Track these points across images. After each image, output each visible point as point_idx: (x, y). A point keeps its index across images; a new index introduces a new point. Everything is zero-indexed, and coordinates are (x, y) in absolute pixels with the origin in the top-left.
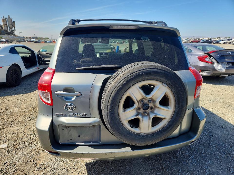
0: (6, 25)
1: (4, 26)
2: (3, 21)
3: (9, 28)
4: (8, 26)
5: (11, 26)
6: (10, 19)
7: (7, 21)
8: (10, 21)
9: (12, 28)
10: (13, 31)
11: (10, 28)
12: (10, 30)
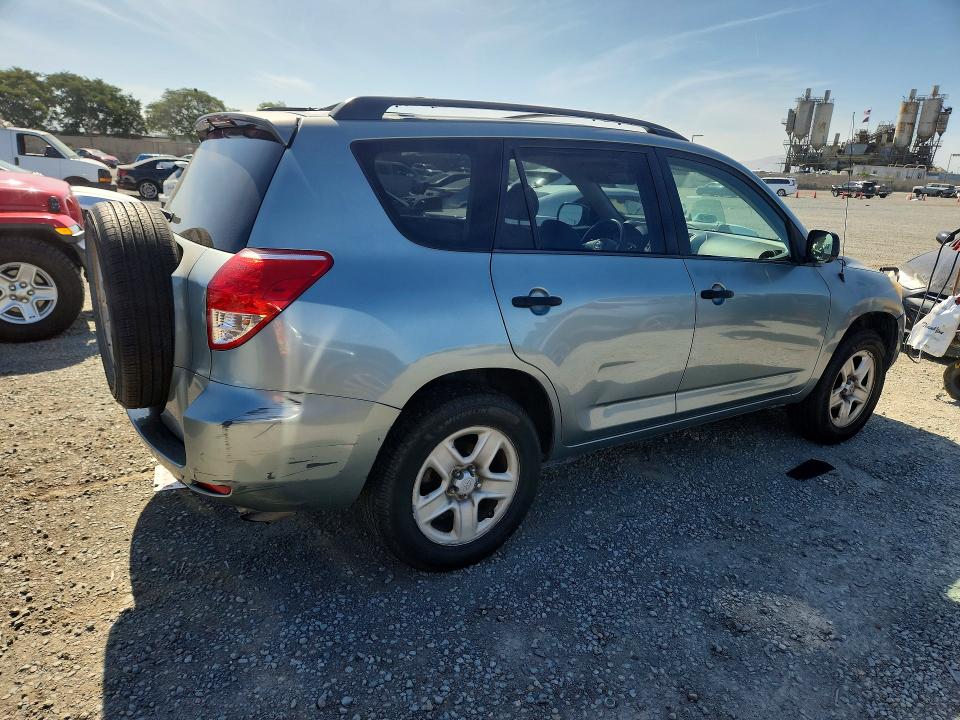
0: (907, 127)
1: (902, 131)
2: (905, 110)
3: (919, 136)
4: (916, 131)
5: (927, 129)
6: (937, 98)
7: (919, 112)
8: (934, 106)
9: (931, 136)
10: (928, 148)
11: (922, 138)
12: (916, 146)
